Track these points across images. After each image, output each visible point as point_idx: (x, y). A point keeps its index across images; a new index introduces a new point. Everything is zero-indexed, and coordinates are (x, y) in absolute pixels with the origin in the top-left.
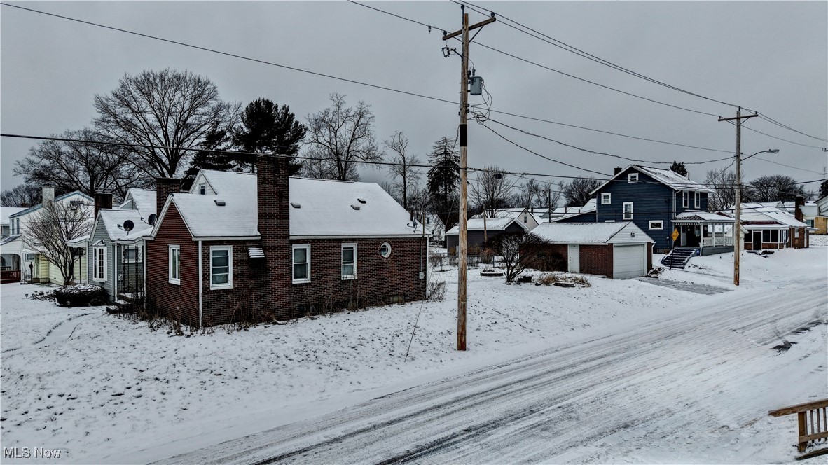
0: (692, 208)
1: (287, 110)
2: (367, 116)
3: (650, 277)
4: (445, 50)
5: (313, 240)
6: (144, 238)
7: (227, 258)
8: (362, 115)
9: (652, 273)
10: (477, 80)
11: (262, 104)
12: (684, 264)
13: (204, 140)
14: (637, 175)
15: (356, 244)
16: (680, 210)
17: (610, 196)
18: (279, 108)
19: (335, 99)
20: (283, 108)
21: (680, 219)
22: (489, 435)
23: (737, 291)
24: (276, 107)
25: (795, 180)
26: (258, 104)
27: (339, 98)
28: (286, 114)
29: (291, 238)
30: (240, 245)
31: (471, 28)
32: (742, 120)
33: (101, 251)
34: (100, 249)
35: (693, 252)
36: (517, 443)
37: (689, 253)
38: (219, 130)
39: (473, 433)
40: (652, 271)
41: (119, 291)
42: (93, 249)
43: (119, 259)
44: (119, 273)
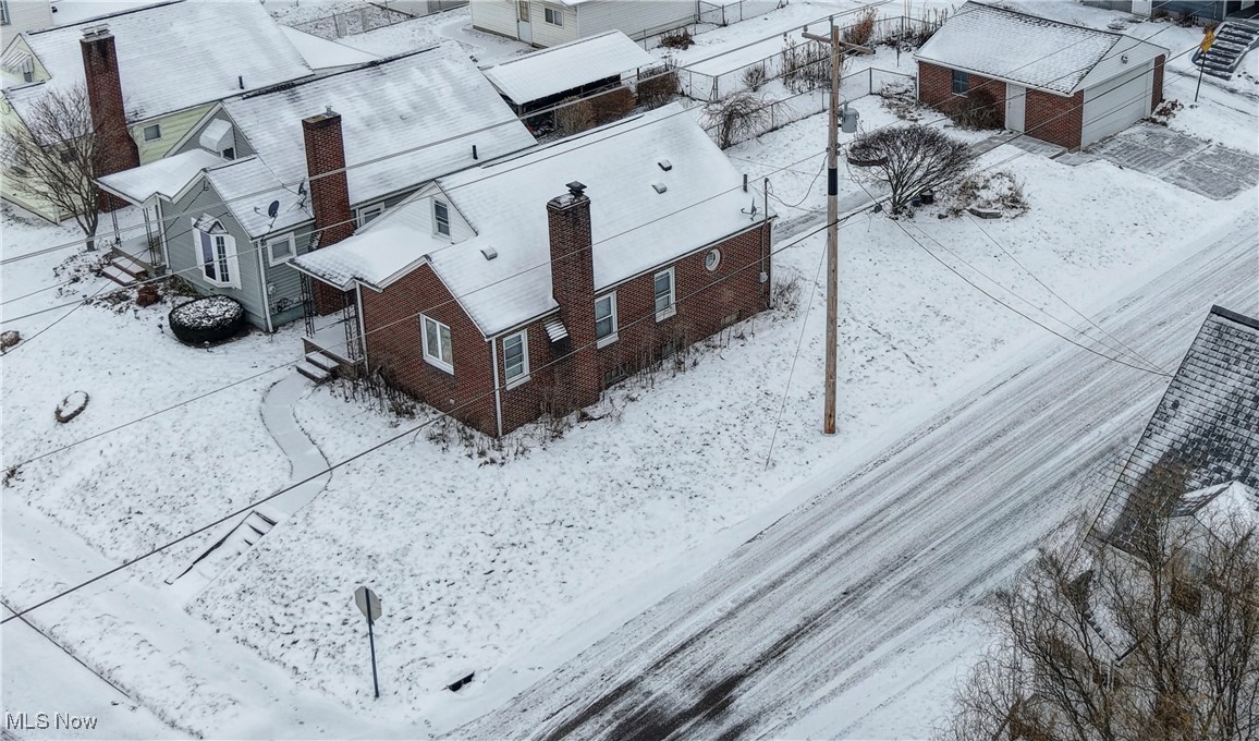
3: (1154, 121)
5: (619, 286)
7: (521, 345)
9: (1159, 113)
12: (1232, 71)
15: (674, 267)
22: (865, 598)
29: (596, 292)
30: (536, 326)
33: (220, 241)
34: (217, 238)
36: (889, 607)
39: (851, 596)
40: (1160, 106)
41: (272, 310)
42: (197, 233)
43: (266, 262)
44: (268, 282)
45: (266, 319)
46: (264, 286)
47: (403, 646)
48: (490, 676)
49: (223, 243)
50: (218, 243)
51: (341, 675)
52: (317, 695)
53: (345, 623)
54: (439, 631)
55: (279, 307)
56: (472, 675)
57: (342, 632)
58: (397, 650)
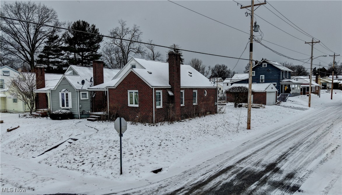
0: (286, 78)
1: (94, 26)
2: (139, 32)
3: (277, 105)
4: (246, 14)
5: (185, 89)
6: (107, 88)
7: (160, 95)
8: (135, 31)
9: (277, 103)
10: (258, 26)
11: (81, 23)
12: (286, 100)
13: (47, 40)
14: (266, 64)
15: (197, 90)
16: (283, 79)
17: (255, 73)
18: (90, 25)
19: (121, 22)
20: (93, 25)
21: (283, 82)
23: (311, 109)
24: (89, 25)
25: (305, 67)
26: (78, 23)
27: (123, 22)
28: (93, 29)
29: (181, 87)
30: (165, 90)
31: (255, 5)
32: (314, 43)
33: (67, 94)
34: (66, 94)
35: (289, 95)
37: (287, 95)
38: (55, 35)
40: (277, 102)
41: (80, 113)
42: (60, 94)
43: (80, 98)
44: (80, 104)
45: (78, 115)
46: (79, 105)
47: (131, 161)
48: (169, 169)
49: (68, 95)
50: (66, 95)
51: (104, 170)
52: (94, 176)
53: (105, 156)
54: (145, 157)
55: (82, 112)
56: (161, 169)
57: (104, 159)
58: (128, 162)
